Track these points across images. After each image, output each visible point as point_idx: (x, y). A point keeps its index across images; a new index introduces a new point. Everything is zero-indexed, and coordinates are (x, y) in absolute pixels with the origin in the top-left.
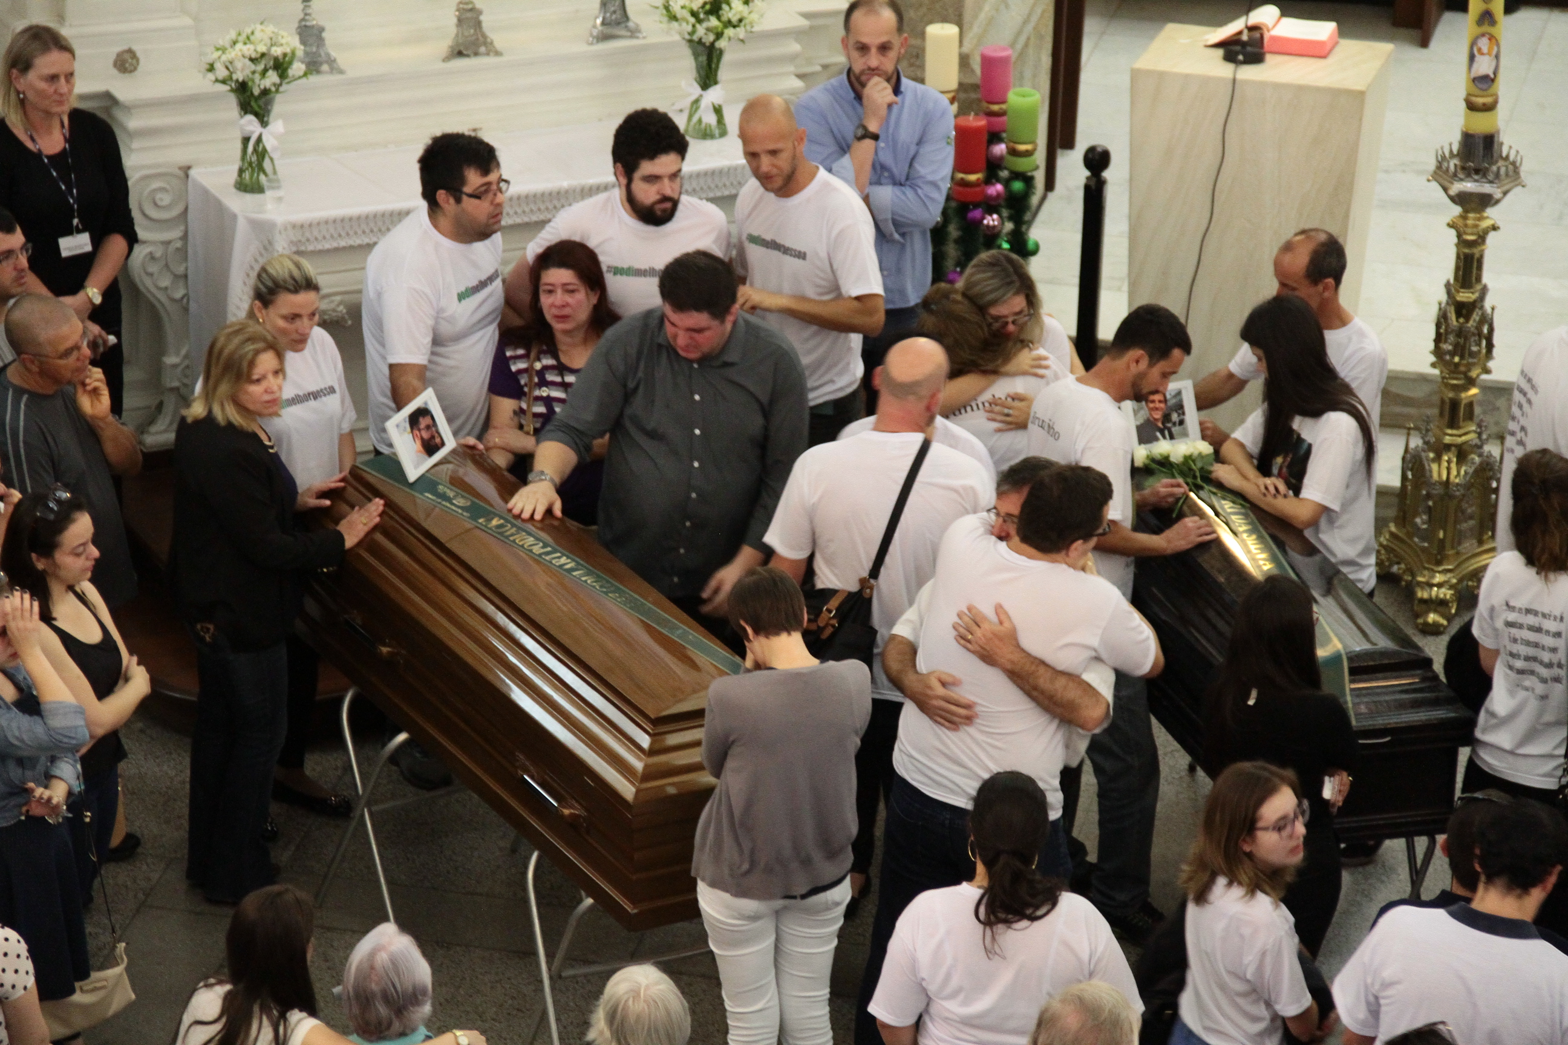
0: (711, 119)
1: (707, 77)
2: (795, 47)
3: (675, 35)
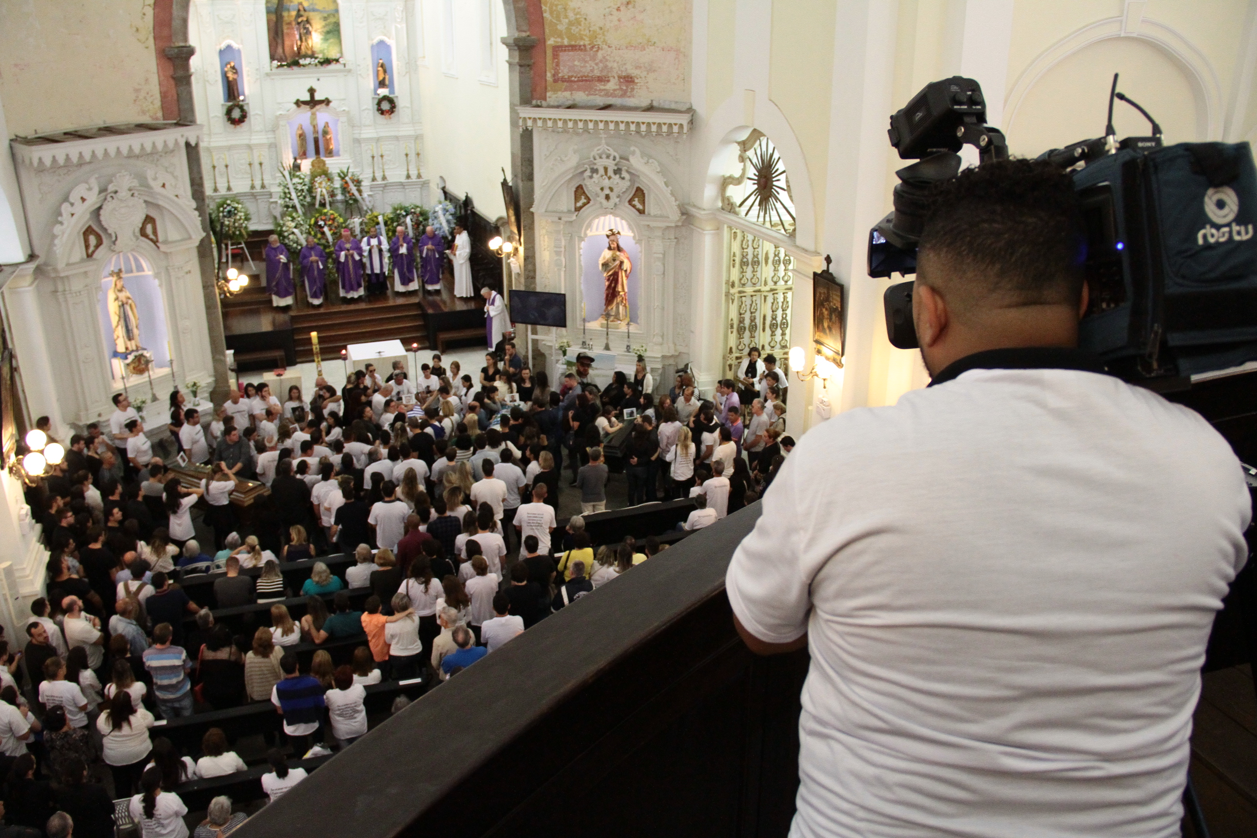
1: (195, 396)
2: (206, 389)
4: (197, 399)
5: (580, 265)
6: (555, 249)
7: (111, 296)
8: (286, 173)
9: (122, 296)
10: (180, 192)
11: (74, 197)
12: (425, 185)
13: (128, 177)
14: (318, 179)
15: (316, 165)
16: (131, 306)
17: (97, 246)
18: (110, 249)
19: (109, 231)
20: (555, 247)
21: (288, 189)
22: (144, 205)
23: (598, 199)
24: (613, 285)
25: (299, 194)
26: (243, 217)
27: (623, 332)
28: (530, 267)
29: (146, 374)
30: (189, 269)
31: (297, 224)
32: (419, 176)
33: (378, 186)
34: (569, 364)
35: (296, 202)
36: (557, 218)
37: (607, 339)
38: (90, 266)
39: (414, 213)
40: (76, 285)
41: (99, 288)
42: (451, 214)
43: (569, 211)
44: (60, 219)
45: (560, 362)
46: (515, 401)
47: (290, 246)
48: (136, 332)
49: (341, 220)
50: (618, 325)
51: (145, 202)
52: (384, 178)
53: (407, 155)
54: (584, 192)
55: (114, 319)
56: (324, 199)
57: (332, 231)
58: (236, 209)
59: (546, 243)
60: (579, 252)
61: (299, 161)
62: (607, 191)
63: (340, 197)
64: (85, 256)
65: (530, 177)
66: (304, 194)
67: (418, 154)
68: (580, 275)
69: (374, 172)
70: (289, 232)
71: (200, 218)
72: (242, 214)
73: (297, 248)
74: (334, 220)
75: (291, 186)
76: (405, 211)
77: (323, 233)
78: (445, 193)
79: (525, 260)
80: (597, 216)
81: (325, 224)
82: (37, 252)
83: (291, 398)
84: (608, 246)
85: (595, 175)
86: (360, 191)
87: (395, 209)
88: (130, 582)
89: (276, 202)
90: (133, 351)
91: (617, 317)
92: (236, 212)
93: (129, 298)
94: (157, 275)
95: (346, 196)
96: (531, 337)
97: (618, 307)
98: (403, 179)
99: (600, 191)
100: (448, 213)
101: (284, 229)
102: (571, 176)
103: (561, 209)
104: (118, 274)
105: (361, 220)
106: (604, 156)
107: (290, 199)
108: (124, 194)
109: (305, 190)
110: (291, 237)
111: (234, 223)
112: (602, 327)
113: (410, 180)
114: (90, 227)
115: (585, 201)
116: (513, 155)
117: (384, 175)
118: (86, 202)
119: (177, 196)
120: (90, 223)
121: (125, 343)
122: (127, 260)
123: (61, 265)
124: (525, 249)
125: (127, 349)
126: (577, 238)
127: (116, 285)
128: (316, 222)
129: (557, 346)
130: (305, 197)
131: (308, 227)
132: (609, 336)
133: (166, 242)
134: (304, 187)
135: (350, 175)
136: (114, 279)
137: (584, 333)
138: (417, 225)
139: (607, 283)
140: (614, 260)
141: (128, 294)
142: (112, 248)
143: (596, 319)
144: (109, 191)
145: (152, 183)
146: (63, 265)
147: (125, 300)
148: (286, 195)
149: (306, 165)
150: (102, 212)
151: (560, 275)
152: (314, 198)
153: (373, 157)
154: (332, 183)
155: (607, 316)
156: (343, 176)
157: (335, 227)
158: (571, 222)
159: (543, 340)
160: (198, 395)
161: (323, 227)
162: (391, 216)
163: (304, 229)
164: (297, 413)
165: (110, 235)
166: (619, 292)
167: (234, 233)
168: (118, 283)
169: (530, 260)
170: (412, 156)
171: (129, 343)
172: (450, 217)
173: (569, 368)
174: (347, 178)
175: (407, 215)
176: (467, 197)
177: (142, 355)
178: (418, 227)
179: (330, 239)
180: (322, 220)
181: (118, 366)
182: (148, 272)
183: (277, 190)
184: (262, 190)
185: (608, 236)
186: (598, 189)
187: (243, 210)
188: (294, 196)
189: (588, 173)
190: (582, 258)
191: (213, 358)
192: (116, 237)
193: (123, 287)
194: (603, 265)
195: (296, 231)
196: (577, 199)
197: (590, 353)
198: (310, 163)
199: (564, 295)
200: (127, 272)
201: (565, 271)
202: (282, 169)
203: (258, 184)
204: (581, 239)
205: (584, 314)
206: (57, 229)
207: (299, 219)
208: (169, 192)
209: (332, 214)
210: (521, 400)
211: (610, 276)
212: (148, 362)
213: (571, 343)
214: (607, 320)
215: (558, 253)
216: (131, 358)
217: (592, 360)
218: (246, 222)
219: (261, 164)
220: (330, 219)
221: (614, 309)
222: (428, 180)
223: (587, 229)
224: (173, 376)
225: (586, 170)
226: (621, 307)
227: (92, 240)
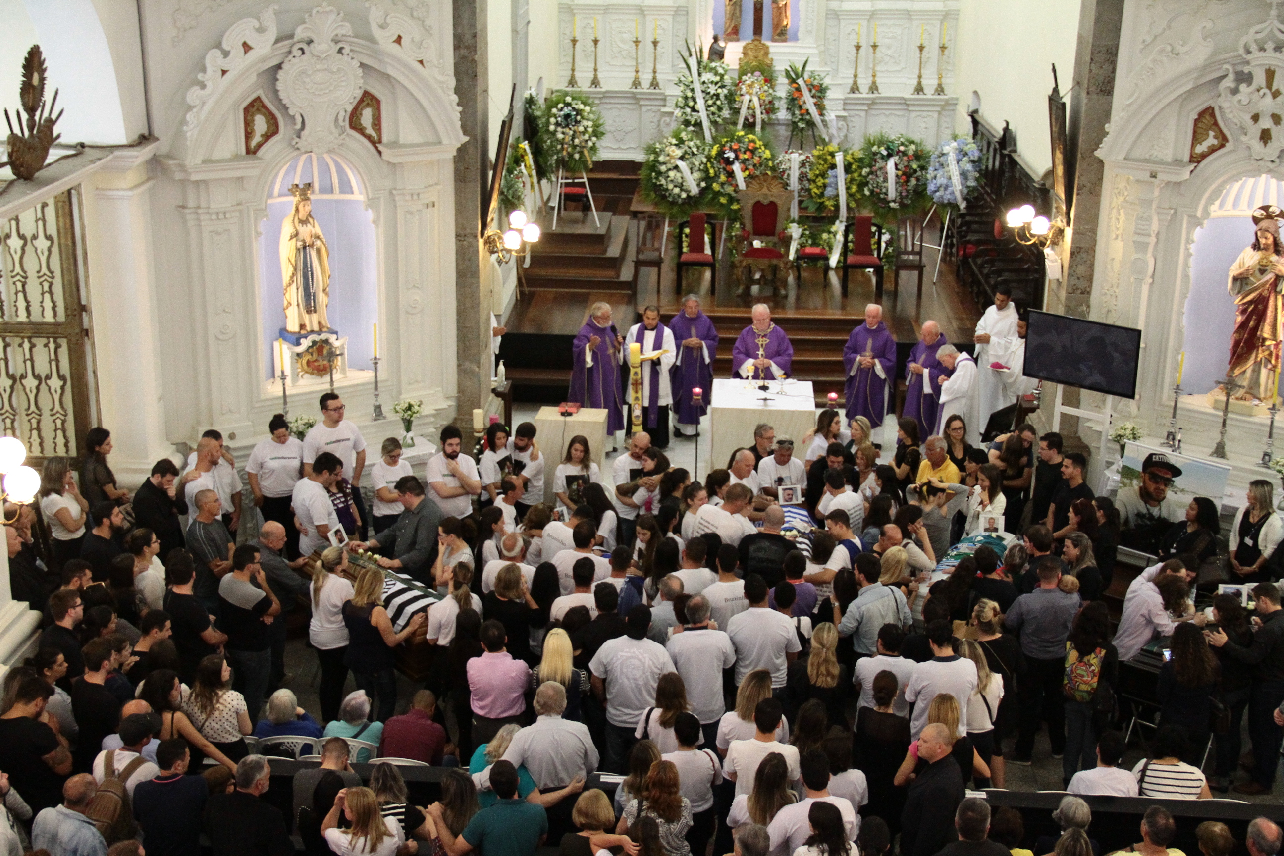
0: (410, 441)
1: (408, 429)
2: (433, 419)
3: (397, 417)
4: (410, 434)
5: (1186, 276)
6: (1136, 238)
7: (287, 229)
8: (693, 62)
9: (306, 232)
10: (430, 56)
11: (231, 41)
12: (949, 106)
13: (332, 17)
14: (748, 79)
15: (750, 53)
16: (318, 251)
17: (267, 137)
18: (290, 144)
19: (291, 112)
20: (1136, 233)
21: (692, 90)
22: (360, 72)
23: (1244, 139)
24: (1252, 323)
25: (710, 102)
26: (590, 130)
27: (1262, 425)
28: (1081, 270)
29: (327, 378)
30: (434, 199)
31: (686, 152)
32: (940, 90)
33: (860, 102)
34: (1127, 472)
35: (703, 115)
36: (1148, 174)
37: (1222, 434)
38: (250, 169)
39: (904, 153)
40: (220, 199)
41: (261, 211)
42: (973, 162)
43: (1178, 162)
44: (200, 76)
45: (1114, 467)
46: (996, 530)
47: (667, 190)
48: (322, 298)
49: (768, 154)
50: (1251, 408)
51: (362, 65)
52: (874, 88)
53: (921, 48)
54: (1216, 124)
55: (287, 271)
56: (754, 117)
57: (747, 173)
58: (579, 112)
59: (1121, 225)
60: (1187, 249)
61: (722, 44)
62: (1266, 123)
63: (782, 115)
64: (244, 151)
65: (1106, 87)
66: (718, 102)
67: (943, 48)
68: (1184, 296)
69: (855, 76)
70: (669, 166)
71: (460, 109)
72: (590, 124)
73: (679, 196)
74: (753, 151)
75: (698, 87)
76: (888, 148)
77: (731, 175)
78: (975, 123)
79: (1072, 254)
80: (1236, 178)
81: (737, 158)
82: (156, 133)
83: (569, 458)
84: (1253, 240)
85: (1243, 87)
86: (821, 108)
87: (870, 144)
88: (117, 752)
89: (671, 114)
90: (312, 332)
91: (1253, 391)
92: (579, 118)
93: (318, 237)
94: (371, 203)
95: (793, 114)
96: (1059, 408)
97: (1257, 371)
98: (908, 93)
99: (1251, 122)
100: (966, 158)
101: (661, 159)
102: (1190, 86)
103: (1161, 156)
104: (304, 190)
105: (803, 157)
106: (1270, 46)
107: (693, 109)
108: (323, 46)
109: (722, 97)
110: (672, 174)
111: (573, 137)
112: (1215, 408)
113: (921, 96)
114: (258, 99)
115: (1215, 142)
116: (1080, 38)
117: (874, 83)
118: (251, 53)
119: (421, 62)
120: (260, 93)
121: (300, 316)
122: (325, 170)
123: (193, 160)
124: (1076, 233)
125: (302, 326)
126: (1185, 219)
127: (297, 210)
128: (721, 153)
129: (1112, 433)
130: (720, 109)
131: (705, 160)
132: (1227, 428)
133: (394, 144)
134: (720, 91)
135: (806, 76)
136: (295, 199)
137: (1174, 416)
138: (906, 175)
139: (1240, 319)
140: (1263, 272)
141: (318, 230)
142: (294, 142)
143: (1206, 391)
144: (296, 38)
145: (377, 33)
146: (198, 161)
147: (308, 241)
148: (688, 102)
149: (734, 52)
150: (281, 75)
151: (1138, 292)
152: (736, 112)
153: (858, 47)
154: (772, 87)
155: (1229, 386)
156: (793, 77)
157: (755, 165)
158: (1179, 184)
159: (1089, 420)
160: (413, 428)
161: (732, 163)
162: (860, 154)
163: (697, 163)
164: (574, 487)
165: (293, 118)
166: (1264, 340)
167: (571, 155)
168: (301, 207)
169: (1084, 255)
170: (933, 50)
171: (306, 317)
172: (969, 167)
173: (1127, 481)
174: (800, 81)
175: (889, 155)
176: (1006, 130)
177: (326, 341)
178: (907, 181)
179: (742, 185)
180: (731, 148)
181: (284, 353)
182: (358, 196)
183: (675, 92)
184: (652, 90)
185: (1256, 221)
186: (1247, 118)
187: (591, 116)
188: (700, 105)
189: (1229, 82)
190: (1192, 261)
191: (459, 366)
192: (303, 122)
193: (310, 215)
194: (1235, 279)
195: (681, 164)
196: (1197, 138)
197: (1173, 458)
198: (741, 50)
199: (1139, 332)
200: (322, 191)
201: (1152, 284)
202: (686, 54)
203: (646, 78)
204: (1196, 222)
205: (1181, 377)
206: (194, 95)
207: (691, 144)
208: (407, 54)
209: (753, 141)
210: (1007, 529)
211: (1250, 302)
212: (332, 355)
213: (1139, 432)
214: (1228, 395)
215: (1141, 247)
216: (306, 343)
217: (1177, 472)
218: (594, 139)
219: (655, 43)
220: (747, 150)
221: (1248, 374)
222: (957, 99)
223: (1211, 201)
224: (376, 388)
225: (1226, 76)
226: (1264, 372)
227: (260, 124)
